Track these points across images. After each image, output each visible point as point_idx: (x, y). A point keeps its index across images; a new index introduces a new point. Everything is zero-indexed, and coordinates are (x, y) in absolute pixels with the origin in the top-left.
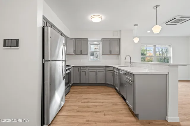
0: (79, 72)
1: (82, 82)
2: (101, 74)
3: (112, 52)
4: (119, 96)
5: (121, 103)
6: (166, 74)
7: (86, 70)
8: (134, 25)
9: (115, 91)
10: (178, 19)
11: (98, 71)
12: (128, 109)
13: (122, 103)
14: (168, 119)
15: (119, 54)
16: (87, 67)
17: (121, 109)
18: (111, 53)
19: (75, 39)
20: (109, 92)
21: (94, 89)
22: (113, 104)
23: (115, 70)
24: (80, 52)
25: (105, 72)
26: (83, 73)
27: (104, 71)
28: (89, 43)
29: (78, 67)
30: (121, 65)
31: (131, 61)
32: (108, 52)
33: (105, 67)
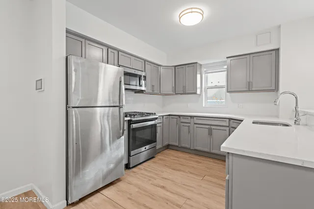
0: (178, 126)
7: (190, 123)
11: (213, 127)
16: (192, 117)
19: (176, 67)
25: (230, 131)
26: (185, 129)
29: (176, 117)
33: (230, 119)
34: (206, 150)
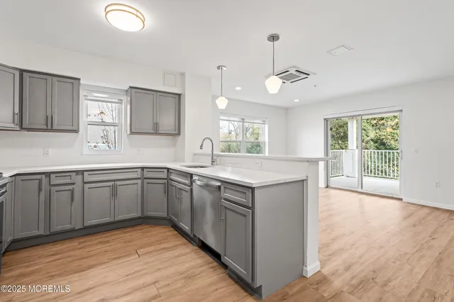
0: (42, 194)
1: (56, 227)
2: (130, 193)
3: (160, 129)
4: (190, 245)
5: (204, 265)
6: (303, 181)
7: (74, 184)
8: (218, 68)
9: (176, 232)
10: (292, 74)
11: (118, 183)
12: (227, 277)
13: (207, 266)
14: (307, 271)
15: (177, 132)
17: (211, 284)
18: (156, 132)
19: (22, 71)
20: (160, 242)
21: (108, 242)
22: (185, 278)
23: (173, 177)
24: (44, 122)
25: (143, 183)
26: (61, 198)
27: (139, 181)
28: (82, 93)
29: (39, 177)
30: (184, 161)
31: (214, 153)
32: (149, 128)
33: (143, 168)
34: (107, 220)
